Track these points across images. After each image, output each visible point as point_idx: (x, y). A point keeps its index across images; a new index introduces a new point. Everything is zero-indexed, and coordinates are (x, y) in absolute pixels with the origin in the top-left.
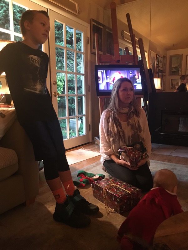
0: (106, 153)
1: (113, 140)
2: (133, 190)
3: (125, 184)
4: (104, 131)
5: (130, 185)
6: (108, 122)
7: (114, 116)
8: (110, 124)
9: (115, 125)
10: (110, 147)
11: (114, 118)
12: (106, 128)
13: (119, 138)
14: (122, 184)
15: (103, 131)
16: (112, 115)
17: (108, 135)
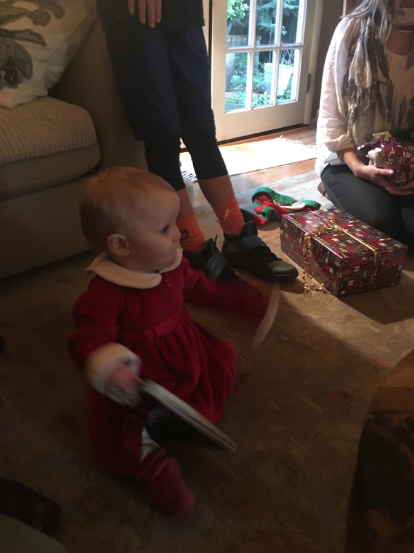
0: (331, 146)
1: (356, 110)
2: (383, 244)
3: (365, 227)
4: (336, 82)
5: (379, 233)
6: (350, 55)
7: (370, 34)
8: (355, 62)
9: (367, 64)
10: (344, 128)
11: (369, 40)
12: (343, 74)
13: (373, 106)
14: (358, 227)
15: (331, 83)
16: (364, 33)
17: (344, 94)
